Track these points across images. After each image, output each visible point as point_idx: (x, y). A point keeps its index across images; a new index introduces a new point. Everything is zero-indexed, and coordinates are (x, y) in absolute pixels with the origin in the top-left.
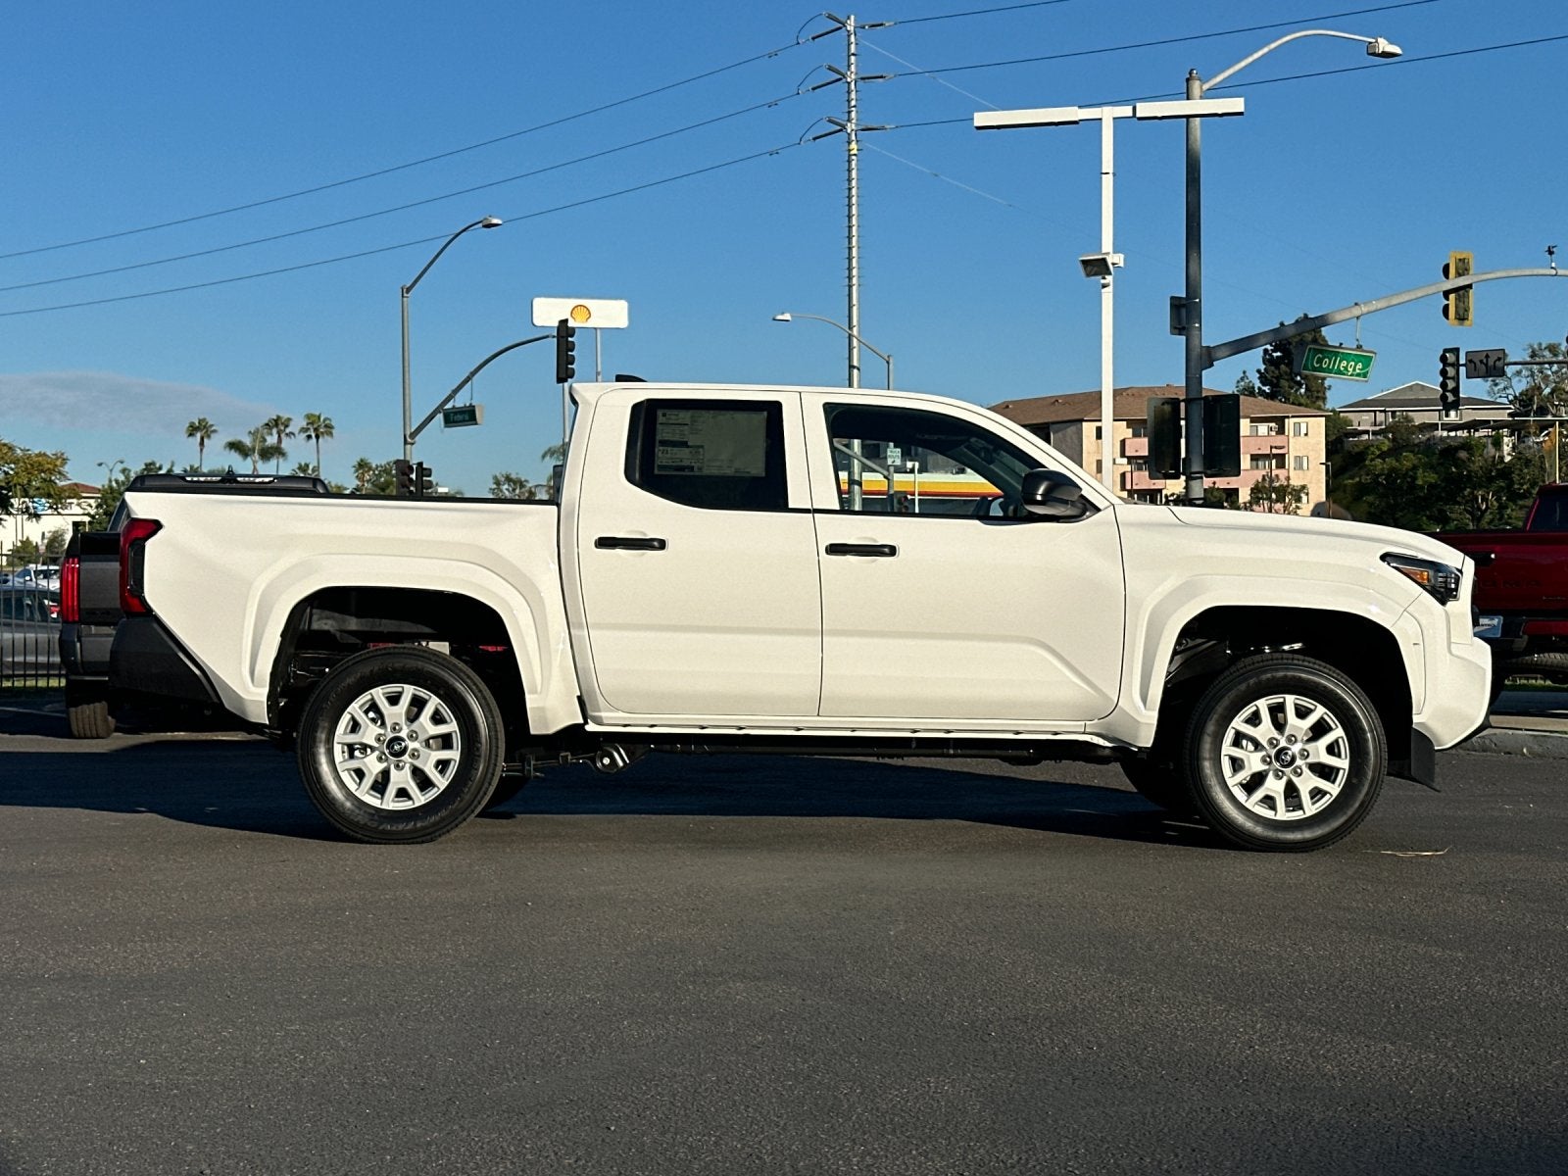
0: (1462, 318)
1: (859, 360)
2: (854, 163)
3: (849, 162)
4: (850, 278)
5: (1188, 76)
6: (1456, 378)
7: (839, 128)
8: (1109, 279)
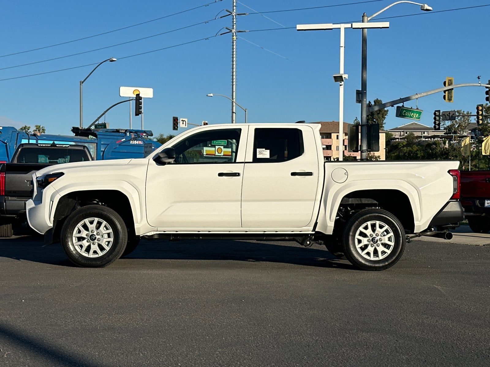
0: (450, 100)
1: (235, 110)
2: (234, 43)
3: (233, 43)
4: (233, 82)
5: (363, 15)
6: (439, 120)
7: (230, 31)
8: (343, 83)
